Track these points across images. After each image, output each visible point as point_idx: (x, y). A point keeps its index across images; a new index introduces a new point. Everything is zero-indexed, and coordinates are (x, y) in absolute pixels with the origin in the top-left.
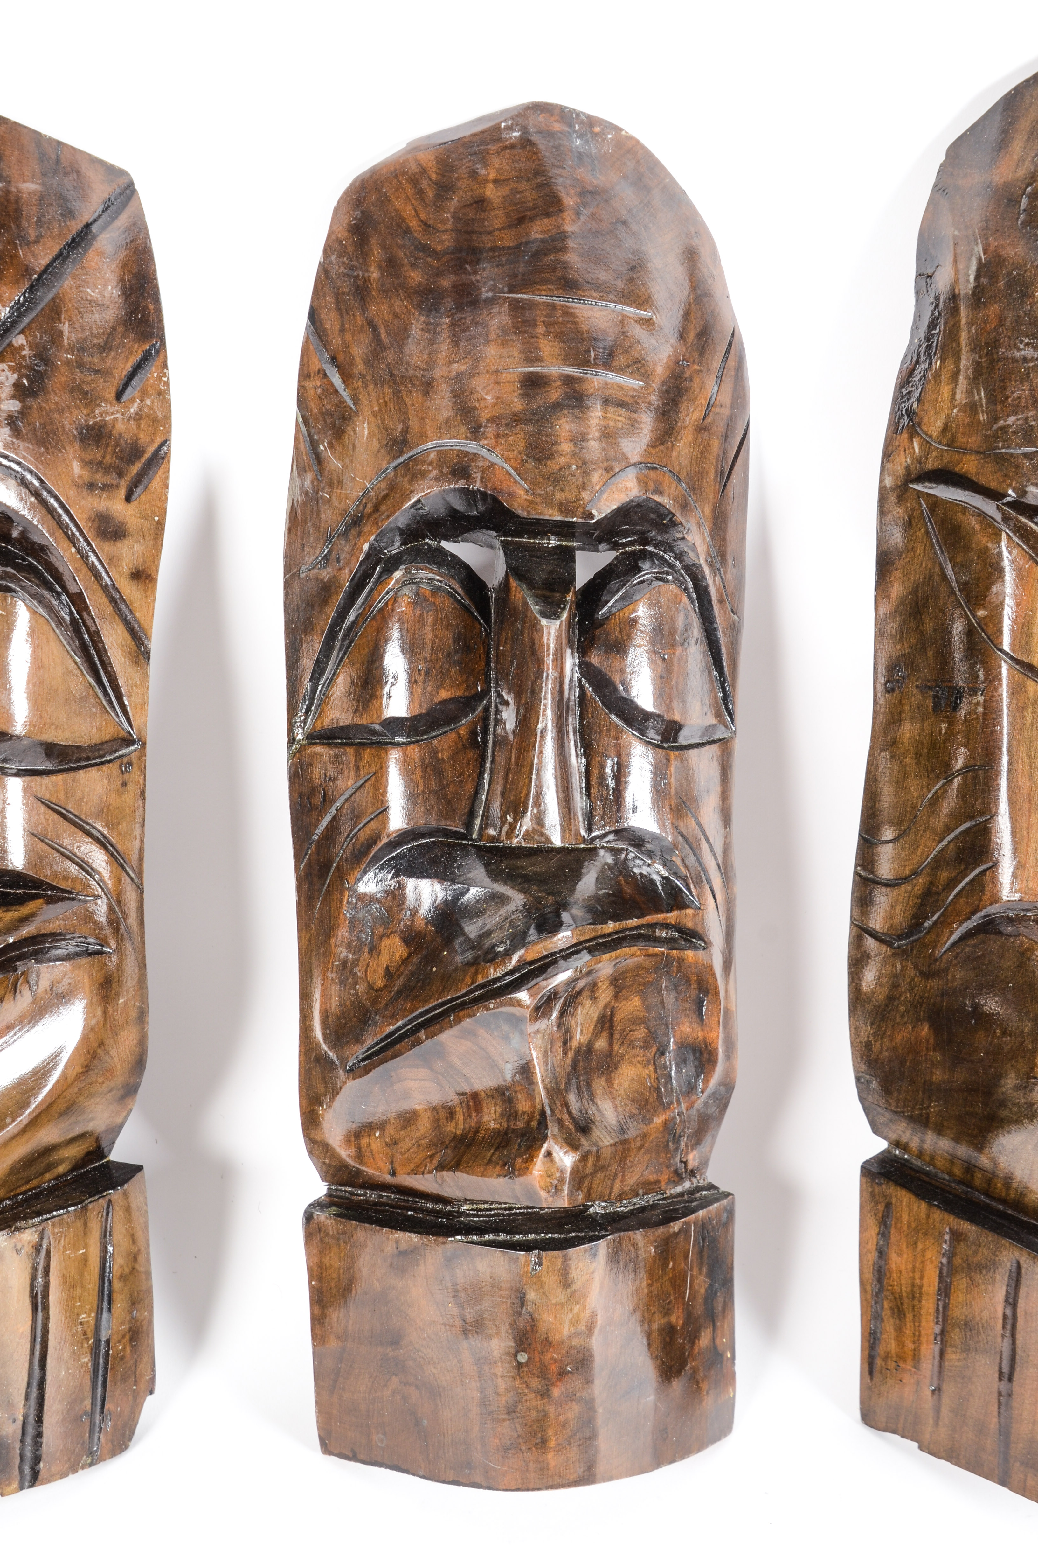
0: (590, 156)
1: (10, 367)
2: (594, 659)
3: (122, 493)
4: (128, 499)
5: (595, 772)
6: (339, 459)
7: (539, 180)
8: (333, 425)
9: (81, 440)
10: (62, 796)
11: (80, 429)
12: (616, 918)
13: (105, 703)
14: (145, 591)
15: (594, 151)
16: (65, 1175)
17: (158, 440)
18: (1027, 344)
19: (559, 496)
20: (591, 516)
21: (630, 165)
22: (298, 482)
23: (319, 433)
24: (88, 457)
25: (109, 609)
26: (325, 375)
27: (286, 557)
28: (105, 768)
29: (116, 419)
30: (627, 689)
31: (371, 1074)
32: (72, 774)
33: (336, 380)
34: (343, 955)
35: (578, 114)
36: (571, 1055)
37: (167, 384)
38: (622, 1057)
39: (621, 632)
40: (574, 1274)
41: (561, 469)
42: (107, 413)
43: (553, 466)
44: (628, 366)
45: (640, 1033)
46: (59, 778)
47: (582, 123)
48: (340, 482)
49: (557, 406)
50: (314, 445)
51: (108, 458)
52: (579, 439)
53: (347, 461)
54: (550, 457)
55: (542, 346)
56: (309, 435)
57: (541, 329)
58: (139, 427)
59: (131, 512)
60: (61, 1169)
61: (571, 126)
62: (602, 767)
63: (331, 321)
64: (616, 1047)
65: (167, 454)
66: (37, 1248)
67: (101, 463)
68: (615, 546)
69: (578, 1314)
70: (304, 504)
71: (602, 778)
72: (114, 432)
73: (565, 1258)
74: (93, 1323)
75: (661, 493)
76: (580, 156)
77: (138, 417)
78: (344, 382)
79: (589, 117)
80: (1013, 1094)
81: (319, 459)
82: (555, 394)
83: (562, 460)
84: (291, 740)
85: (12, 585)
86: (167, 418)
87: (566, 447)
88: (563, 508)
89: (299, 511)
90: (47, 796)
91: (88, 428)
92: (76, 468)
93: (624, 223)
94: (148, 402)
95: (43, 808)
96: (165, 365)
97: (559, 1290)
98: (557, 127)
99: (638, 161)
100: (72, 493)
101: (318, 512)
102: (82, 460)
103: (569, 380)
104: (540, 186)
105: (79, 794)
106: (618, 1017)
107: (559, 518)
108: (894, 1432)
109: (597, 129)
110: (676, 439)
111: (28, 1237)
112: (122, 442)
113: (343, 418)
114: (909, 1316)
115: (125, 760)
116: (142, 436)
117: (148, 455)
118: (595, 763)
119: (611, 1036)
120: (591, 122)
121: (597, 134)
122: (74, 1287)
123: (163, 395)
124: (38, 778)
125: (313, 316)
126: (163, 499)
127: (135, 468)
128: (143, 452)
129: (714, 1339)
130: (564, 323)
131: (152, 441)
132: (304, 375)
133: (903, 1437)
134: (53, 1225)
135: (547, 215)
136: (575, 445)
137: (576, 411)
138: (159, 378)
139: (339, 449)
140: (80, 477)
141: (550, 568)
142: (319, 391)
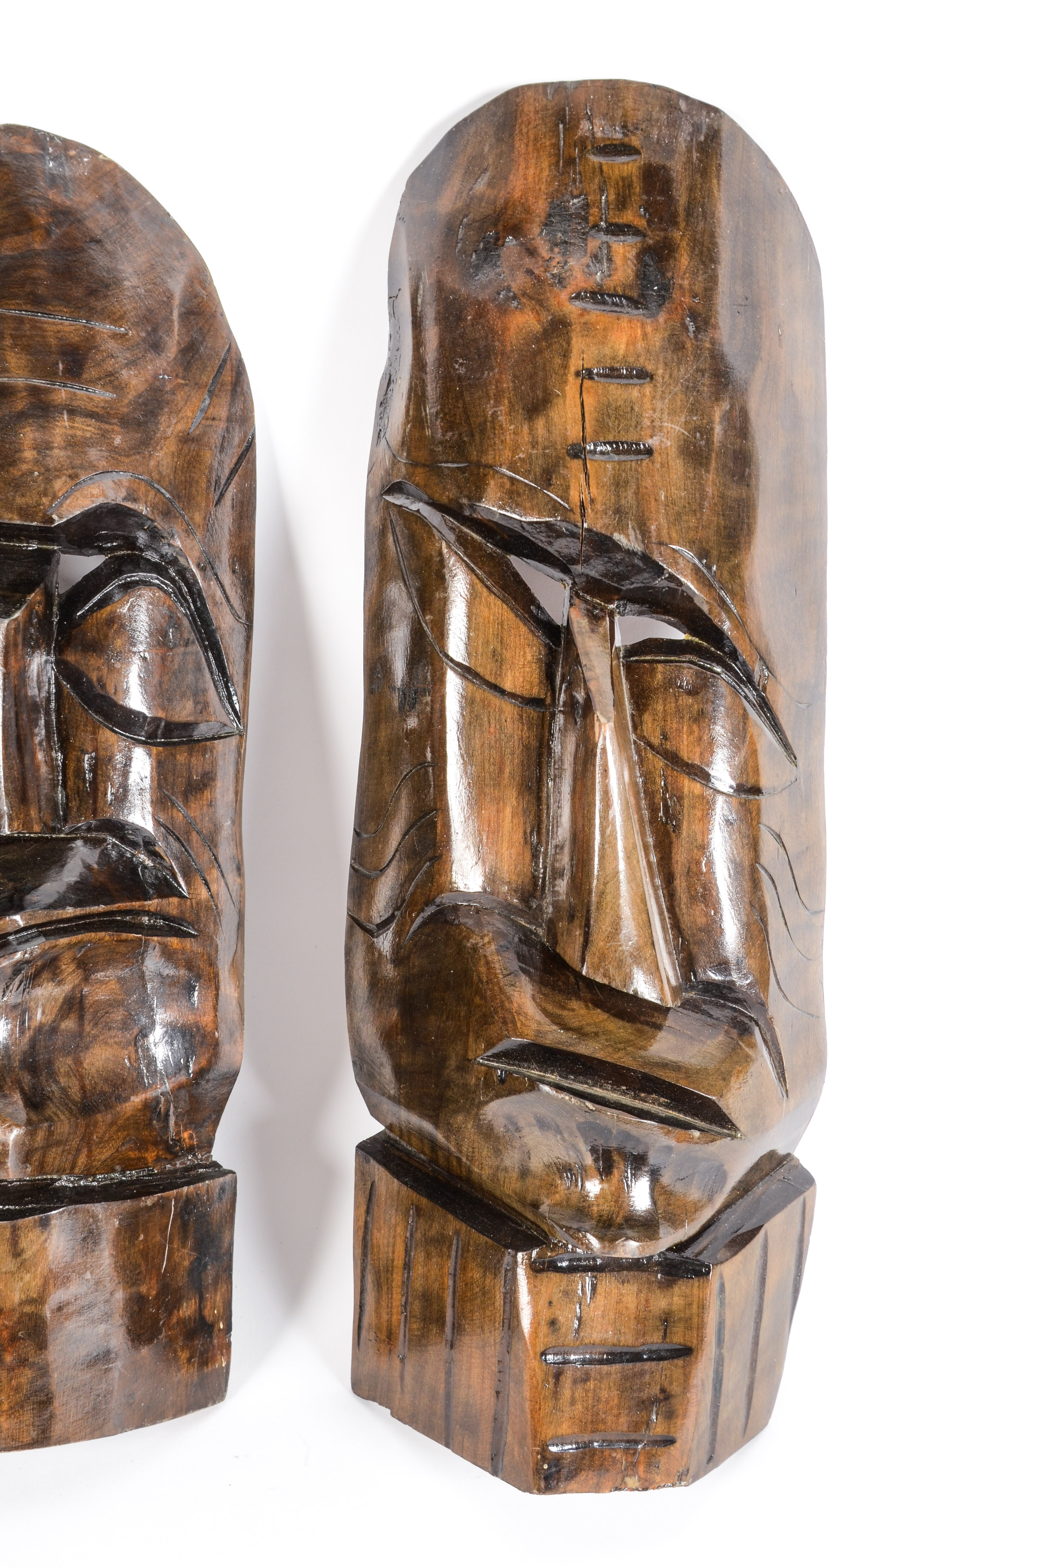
0: (63, 177)
2: (71, 657)
5: (72, 766)
7: (10, 199)
12: (77, 905)
15: (68, 173)
18: (461, 364)
19: (19, 501)
20: (52, 521)
21: (108, 187)
30: (103, 686)
35: (52, 137)
36: (28, 1035)
38: (95, 1037)
39: (98, 631)
40: (23, 1244)
41: (22, 475)
43: (15, 472)
44: (100, 379)
45: (118, 1015)
47: (56, 146)
49: (22, 416)
52: (43, 447)
54: (13, 463)
55: (9, 358)
57: (8, 342)
61: (44, 149)
62: (80, 761)
64: (88, 1028)
68: (101, 551)
69: (29, 1283)
71: (80, 772)
73: (15, 1230)
75: (135, 500)
76: (53, 180)
79: (64, 141)
80: (455, 1075)
82: (20, 404)
83: (24, 467)
87: (29, 454)
88: (23, 512)
93: (99, 242)
97: (9, 1259)
98: (29, 149)
99: (116, 185)
103: (35, 391)
104: (10, 206)
106: (89, 1001)
107: (18, 522)
108: (374, 1400)
109: (72, 153)
110: (155, 449)
114: (385, 1288)
118: (73, 755)
119: (81, 1018)
120: (66, 145)
121: (72, 157)
130: (31, 337)
133: (380, 1404)
135: (18, 233)
136: (39, 453)
137: (41, 421)
141: (21, 570)
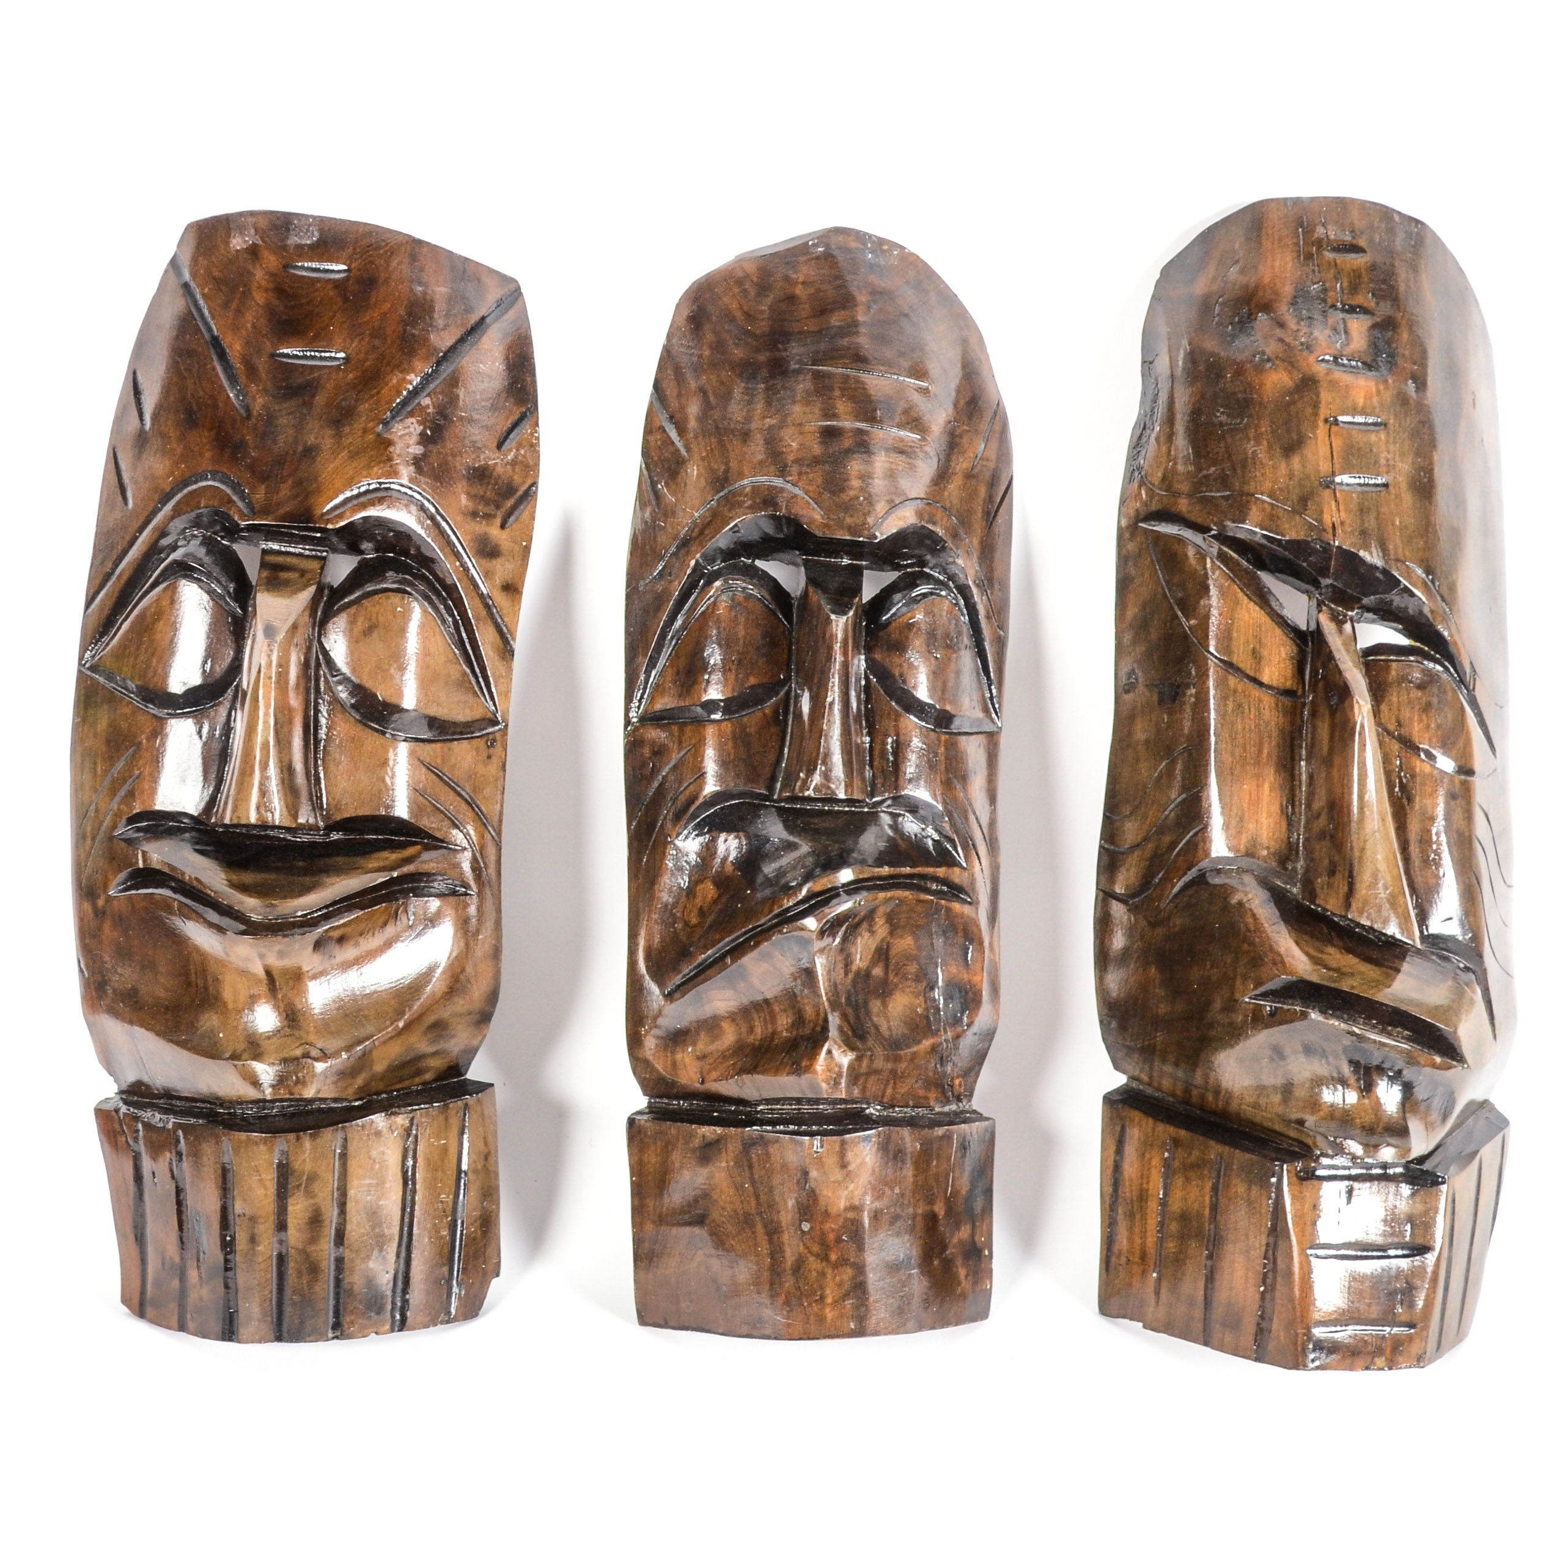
0: (879, 266)
1: (418, 421)
2: (878, 656)
3: (498, 521)
4: (503, 526)
5: (877, 747)
6: (673, 495)
7: (838, 282)
8: (670, 469)
9: (468, 479)
10: (439, 761)
11: (468, 469)
12: (891, 864)
13: (476, 689)
14: (513, 601)
15: (882, 263)
16: (430, 1083)
17: (529, 482)
18: (1223, 413)
19: (849, 520)
20: (876, 538)
21: (912, 274)
22: (639, 514)
23: (658, 475)
24: (473, 492)
25: (484, 613)
26: (665, 431)
27: (628, 574)
28: (475, 742)
29: (496, 464)
30: (904, 682)
31: (686, 997)
32: (448, 744)
33: (673, 434)
34: (664, 900)
35: (870, 236)
36: (851, 976)
37: (538, 438)
38: (896, 985)
39: (900, 633)
40: (850, 1156)
41: (851, 499)
42: (489, 458)
43: (844, 497)
44: (908, 423)
45: (913, 968)
46: (438, 746)
47: (873, 242)
48: (674, 513)
49: (849, 452)
50: (653, 485)
51: (488, 493)
52: (866, 477)
53: (680, 496)
54: (842, 490)
55: (838, 406)
56: (650, 477)
57: (837, 393)
58: (514, 471)
59: (504, 537)
60: (428, 1076)
61: (865, 244)
62: (884, 743)
63: (671, 391)
64: (891, 977)
65: (536, 493)
66: (408, 1132)
67: (482, 497)
68: (897, 567)
69: (852, 1192)
70: (644, 531)
71: (884, 752)
72: (495, 473)
73: (843, 1143)
74: (451, 1204)
75: (934, 523)
76: (871, 266)
77: (514, 463)
78: (679, 435)
79: (879, 238)
81: (657, 495)
82: (847, 443)
83: (852, 493)
84: (628, 722)
85: (408, 589)
86: (537, 465)
87: (855, 483)
88: (852, 530)
89: (640, 538)
90: (428, 759)
91: (475, 469)
92: (464, 499)
93: (906, 315)
94: (522, 452)
95: (424, 769)
96: (537, 425)
97: (837, 1170)
98: (853, 245)
99: (918, 272)
100: (459, 518)
101: (655, 537)
102: (468, 494)
103: (860, 432)
104: (840, 287)
105: (453, 760)
106: (893, 952)
107: (848, 538)
108: (1124, 1317)
109: (885, 247)
110: (948, 482)
111: (401, 1120)
112: (500, 482)
113: (678, 463)
114: (1138, 1217)
115: (491, 737)
116: (516, 477)
117: (520, 493)
118: (878, 741)
119: (887, 966)
120: (881, 241)
121: (885, 251)
122: (436, 1170)
123: (533, 447)
124: (421, 744)
125: (657, 386)
126: (530, 528)
127: (510, 503)
128: (517, 490)
129: (973, 1235)
130: (856, 389)
131: (524, 482)
132: (648, 430)
133: (1131, 1319)
134: (421, 1115)
135: (844, 308)
136: (863, 481)
137: (864, 456)
138: (532, 434)
139: (673, 487)
140: (466, 507)
141: (842, 579)
142: (659, 443)
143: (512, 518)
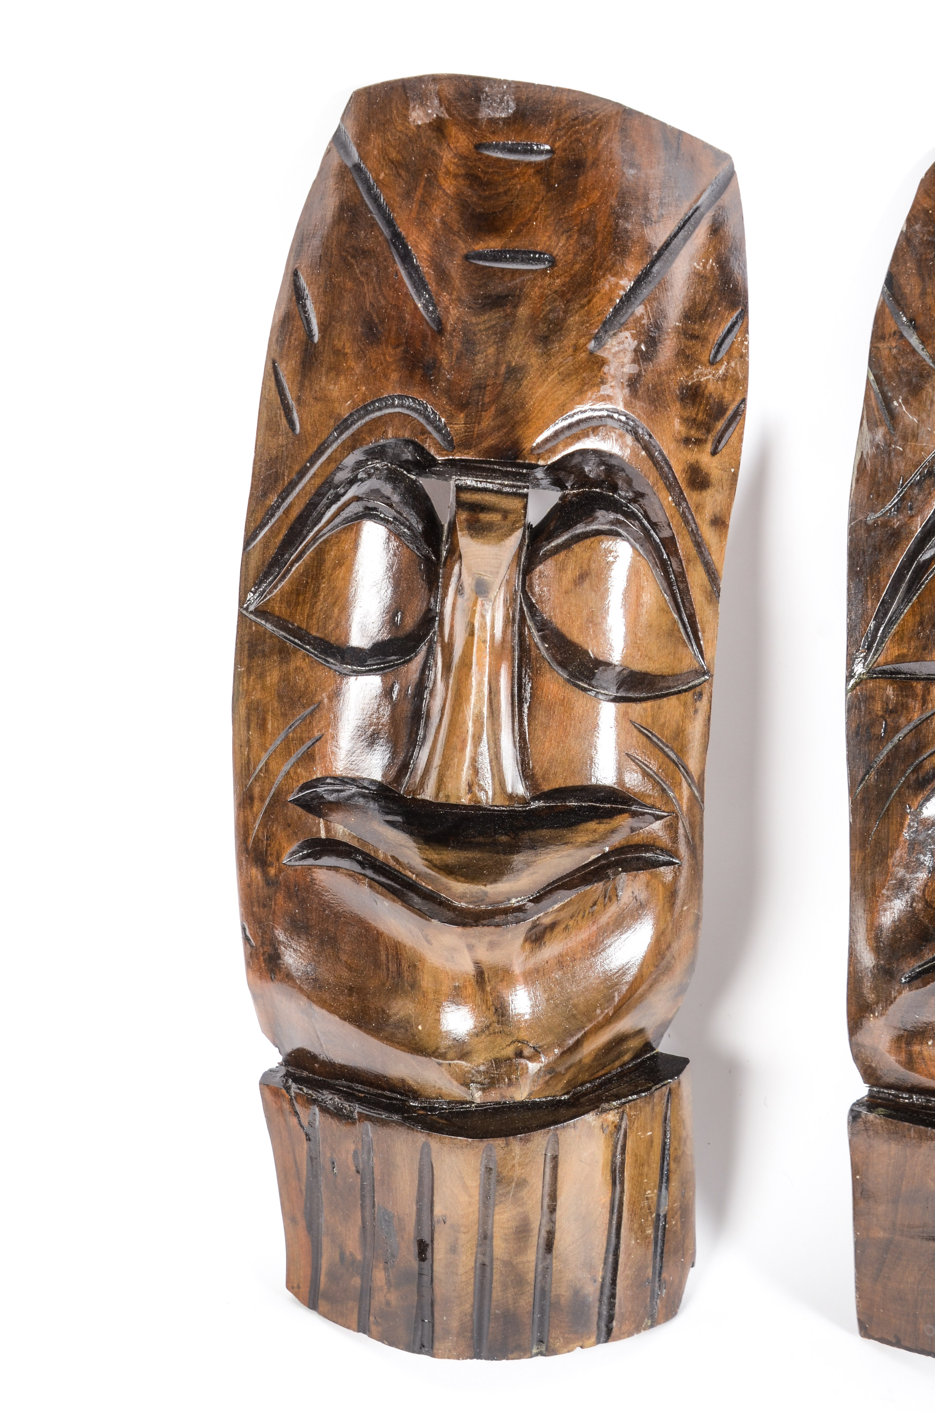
1: (632, 335)
3: (709, 447)
4: (714, 453)
6: (914, 414)
8: (909, 383)
9: (682, 400)
10: (649, 720)
11: (682, 388)
13: (685, 637)
14: (720, 536)
16: (628, 1063)
17: (739, 399)
22: (868, 435)
23: (893, 389)
24: (686, 415)
25: (694, 552)
26: (902, 336)
27: (851, 505)
28: (682, 696)
29: (708, 380)
32: (658, 702)
33: (914, 340)
34: (899, 875)
37: (747, 347)
42: (702, 374)
46: (648, 704)
48: (915, 436)
50: (887, 402)
51: (700, 415)
53: (924, 416)
56: (882, 392)
58: (724, 387)
59: (714, 464)
63: (911, 286)
65: (744, 411)
66: (618, 1127)
67: (695, 420)
70: (875, 456)
72: (706, 392)
74: (655, 1198)
77: (724, 378)
78: (923, 343)
81: (892, 415)
84: (850, 676)
85: (620, 531)
86: (746, 378)
89: (869, 463)
90: (639, 721)
91: (690, 388)
92: (677, 424)
94: (733, 364)
95: (636, 732)
96: (747, 331)
100: (673, 446)
101: (890, 464)
102: (681, 418)
105: (662, 720)
111: (612, 1117)
112: (711, 401)
113: (921, 376)
115: (698, 689)
116: (726, 395)
117: (729, 413)
122: (643, 1165)
123: (743, 357)
124: (633, 705)
125: (890, 281)
126: (738, 452)
127: (720, 425)
128: (726, 409)
131: (734, 400)
132: (878, 336)
134: (630, 1108)
138: (742, 342)
139: (915, 404)
140: (679, 433)
142: (894, 351)
143: (723, 442)
